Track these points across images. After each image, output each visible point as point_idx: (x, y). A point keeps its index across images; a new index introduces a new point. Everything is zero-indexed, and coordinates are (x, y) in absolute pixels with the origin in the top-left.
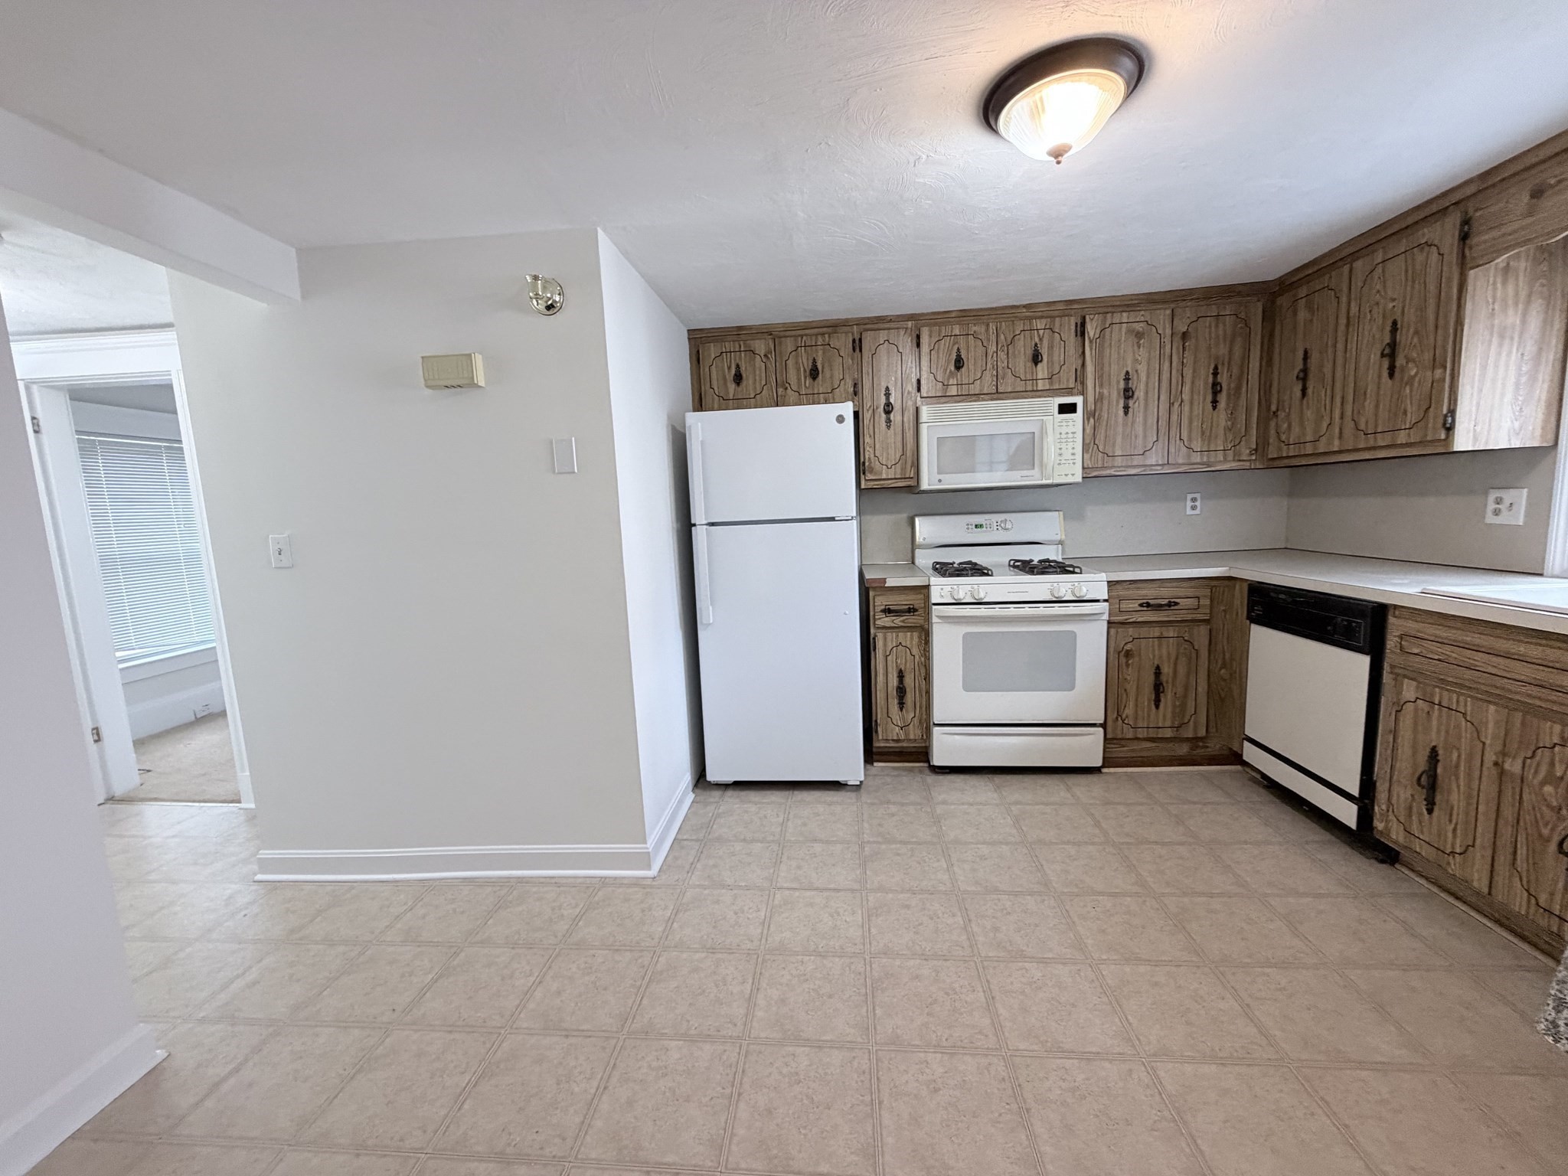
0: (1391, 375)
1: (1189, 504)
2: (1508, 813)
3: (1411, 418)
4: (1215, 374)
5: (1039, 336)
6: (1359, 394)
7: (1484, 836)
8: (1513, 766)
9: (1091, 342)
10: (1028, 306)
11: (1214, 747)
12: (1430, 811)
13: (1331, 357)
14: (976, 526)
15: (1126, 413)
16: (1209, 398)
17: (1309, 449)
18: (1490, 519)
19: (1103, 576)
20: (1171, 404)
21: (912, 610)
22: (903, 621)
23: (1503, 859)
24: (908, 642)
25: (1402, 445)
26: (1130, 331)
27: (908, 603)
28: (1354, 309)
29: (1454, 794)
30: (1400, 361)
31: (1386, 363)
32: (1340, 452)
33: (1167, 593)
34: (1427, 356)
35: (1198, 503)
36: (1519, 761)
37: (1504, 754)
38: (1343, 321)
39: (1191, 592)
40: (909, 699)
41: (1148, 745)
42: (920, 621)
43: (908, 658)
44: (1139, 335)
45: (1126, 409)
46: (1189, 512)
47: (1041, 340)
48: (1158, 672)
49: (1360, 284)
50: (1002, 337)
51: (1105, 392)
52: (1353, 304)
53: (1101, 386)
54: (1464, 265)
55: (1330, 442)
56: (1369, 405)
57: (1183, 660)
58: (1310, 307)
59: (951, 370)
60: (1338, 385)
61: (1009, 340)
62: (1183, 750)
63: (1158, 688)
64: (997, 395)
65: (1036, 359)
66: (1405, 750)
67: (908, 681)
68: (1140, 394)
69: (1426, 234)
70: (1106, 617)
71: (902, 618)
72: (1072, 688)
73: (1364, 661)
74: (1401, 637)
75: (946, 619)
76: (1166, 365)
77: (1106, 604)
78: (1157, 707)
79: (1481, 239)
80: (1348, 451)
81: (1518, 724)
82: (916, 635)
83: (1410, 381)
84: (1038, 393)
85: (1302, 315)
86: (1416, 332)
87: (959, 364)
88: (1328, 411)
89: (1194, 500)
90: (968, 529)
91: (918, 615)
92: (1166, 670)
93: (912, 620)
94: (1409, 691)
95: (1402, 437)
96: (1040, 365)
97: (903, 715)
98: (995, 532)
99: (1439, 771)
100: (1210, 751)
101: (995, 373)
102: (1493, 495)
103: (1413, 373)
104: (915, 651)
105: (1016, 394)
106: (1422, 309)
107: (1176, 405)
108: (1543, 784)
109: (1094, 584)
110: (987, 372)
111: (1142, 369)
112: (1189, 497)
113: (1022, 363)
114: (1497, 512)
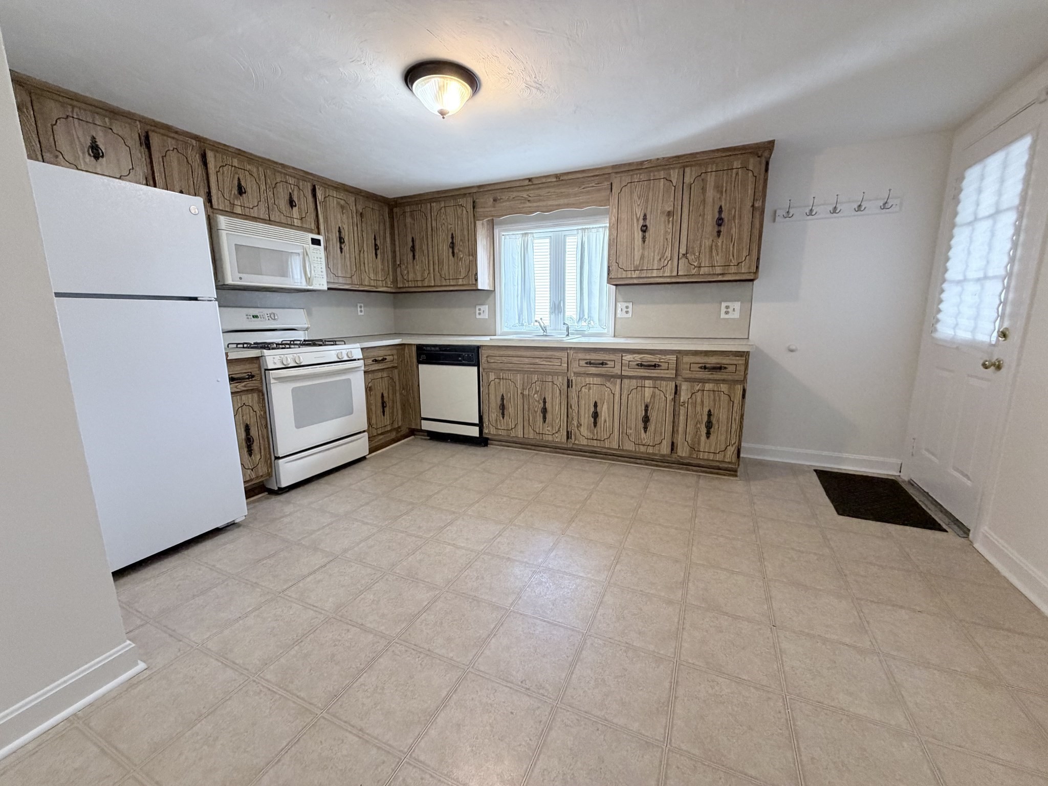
0: (453, 256)
1: (359, 309)
2: (526, 407)
3: (463, 275)
4: (375, 239)
5: (291, 188)
6: (440, 262)
7: (520, 420)
8: (526, 392)
9: (320, 203)
10: (283, 166)
11: (404, 430)
12: (503, 418)
13: (426, 243)
14: (253, 316)
15: (341, 252)
16: (374, 252)
17: (420, 284)
18: (478, 317)
19: (358, 345)
20: (360, 251)
21: (251, 376)
22: (245, 386)
23: (526, 424)
24: (250, 402)
25: (460, 285)
26: (338, 203)
27: (246, 371)
28: (434, 224)
29: (510, 410)
30: (456, 251)
31: (451, 250)
32: (434, 286)
33: (382, 353)
34: (466, 250)
35: (363, 309)
36: (527, 390)
37: (523, 389)
38: (430, 229)
39: (389, 352)
40: (255, 447)
41: (381, 437)
42: (257, 384)
43: (251, 415)
44: (342, 207)
45: (341, 249)
46: (360, 314)
47: (293, 191)
48: (383, 396)
49: (436, 214)
50: (269, 181)
51: (330, 236)
52: (433, 222)
53: (328, 232)
54: (475, 218)
55: (429, 281)
56: (446, 267)
57: (391, 388)
58: (412, 216)
59: (234, 194)
60: (431, 254)
61: (274, 186)
62: (393, 435)
63: (384, 405)
64: (269, 221)
65: (292, 203)
66: (492, 397)
67: (254, 432)
68: (346, 239)
69: (461, 201)
70: (363, 368)
71: (243, 384)
72: (352, 413)
73: (476, 368)
74: (487, 357)
75: (279, 379)
76: (356, 228)
77: (362, 361)
78: (384, 415)
79: (479, 210)
80: (438, 286)
81: (526, 378)
82: (255, 395)
83: (461, 259)
84: (294, 227)
85: (409, 220)
86: (461, 240)
87: (241, 191)
88: (427, 266)
89: (361, 307)
90: (248, 318)
91: (255, 380)
92: (386, 395)
93: (251, 384)
94: (492, 376)
95: (460, 282)
96: (294, 208)
97: (252, 459)
98: (267, 321)
99: (505, 402)
100: (402, 433)
101: (266, 205)
102: (478, 308)
103: (462, 256)
104: (256, 408)
105: (280, 224)
106: (462, 230)
107: (362, 252)
108: (534, 395)
109: (355, 350)
110: (262, 202)
111: (346, 227)
112: (359, 305)
113: (283, 203)
114: (480, 314)
